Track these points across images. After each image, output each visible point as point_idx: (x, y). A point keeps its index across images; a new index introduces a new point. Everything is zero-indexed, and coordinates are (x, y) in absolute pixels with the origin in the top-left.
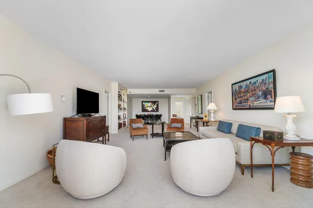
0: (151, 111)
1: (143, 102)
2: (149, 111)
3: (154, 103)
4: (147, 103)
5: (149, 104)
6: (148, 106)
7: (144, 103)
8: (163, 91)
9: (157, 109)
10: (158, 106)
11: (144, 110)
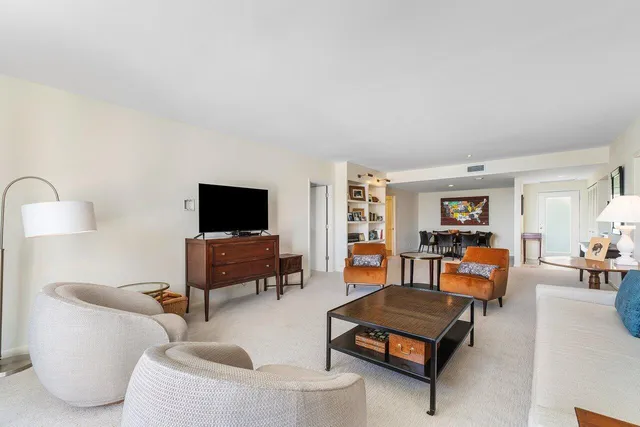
0: (467, 223)
1: (443, 200)
2: (460, 223)
3: (475, 201)
4: (454, 204)
5: (461, 206)
6: (457, 211)
7: (447, 203)
8: (481, 168)
9: (484, 218)
10: (486, 209)
11: (446, 219)
